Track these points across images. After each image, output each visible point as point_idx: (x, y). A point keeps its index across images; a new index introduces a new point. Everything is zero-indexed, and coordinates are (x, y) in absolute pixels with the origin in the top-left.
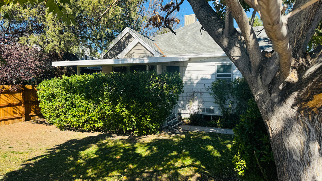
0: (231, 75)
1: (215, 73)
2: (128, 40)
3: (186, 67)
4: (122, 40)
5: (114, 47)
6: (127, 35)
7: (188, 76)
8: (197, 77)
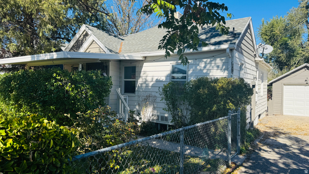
0: (186, 77)
1: (170, 74)
2: (86, 38)
3: (142, 67)
4: (80, 39)
5: (73, 46)
6: (84, 33)
7: (143, 78)
8: (152, 79)
